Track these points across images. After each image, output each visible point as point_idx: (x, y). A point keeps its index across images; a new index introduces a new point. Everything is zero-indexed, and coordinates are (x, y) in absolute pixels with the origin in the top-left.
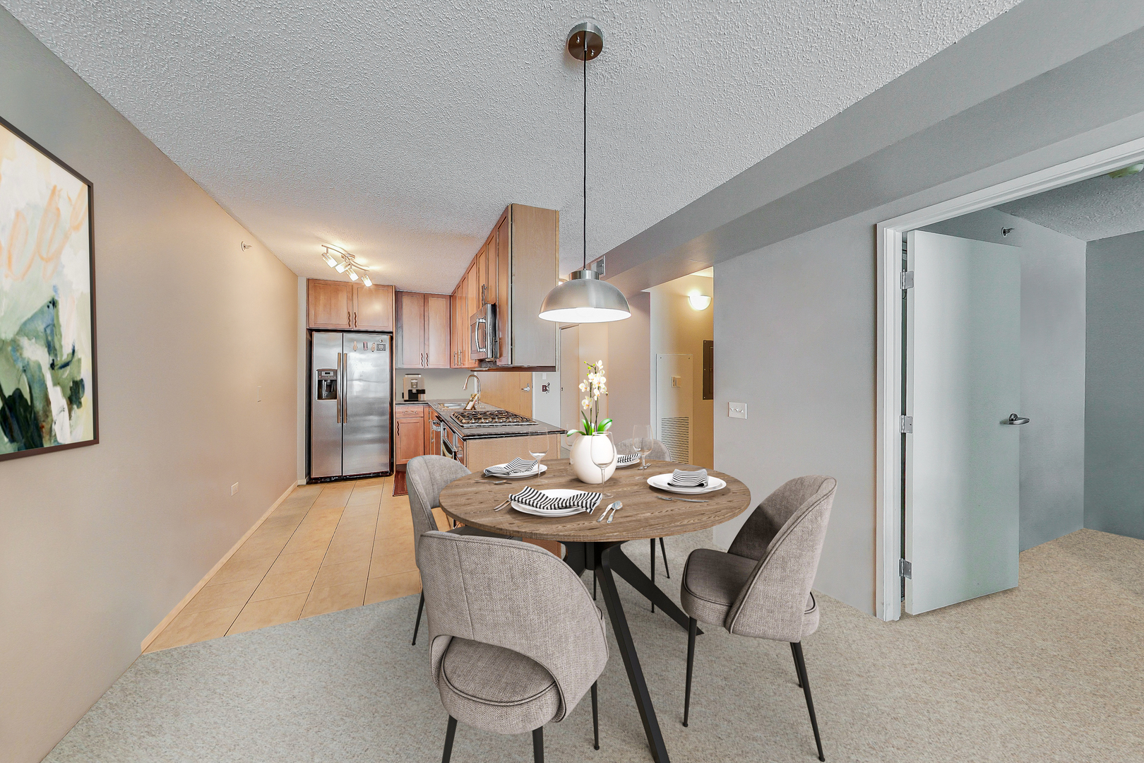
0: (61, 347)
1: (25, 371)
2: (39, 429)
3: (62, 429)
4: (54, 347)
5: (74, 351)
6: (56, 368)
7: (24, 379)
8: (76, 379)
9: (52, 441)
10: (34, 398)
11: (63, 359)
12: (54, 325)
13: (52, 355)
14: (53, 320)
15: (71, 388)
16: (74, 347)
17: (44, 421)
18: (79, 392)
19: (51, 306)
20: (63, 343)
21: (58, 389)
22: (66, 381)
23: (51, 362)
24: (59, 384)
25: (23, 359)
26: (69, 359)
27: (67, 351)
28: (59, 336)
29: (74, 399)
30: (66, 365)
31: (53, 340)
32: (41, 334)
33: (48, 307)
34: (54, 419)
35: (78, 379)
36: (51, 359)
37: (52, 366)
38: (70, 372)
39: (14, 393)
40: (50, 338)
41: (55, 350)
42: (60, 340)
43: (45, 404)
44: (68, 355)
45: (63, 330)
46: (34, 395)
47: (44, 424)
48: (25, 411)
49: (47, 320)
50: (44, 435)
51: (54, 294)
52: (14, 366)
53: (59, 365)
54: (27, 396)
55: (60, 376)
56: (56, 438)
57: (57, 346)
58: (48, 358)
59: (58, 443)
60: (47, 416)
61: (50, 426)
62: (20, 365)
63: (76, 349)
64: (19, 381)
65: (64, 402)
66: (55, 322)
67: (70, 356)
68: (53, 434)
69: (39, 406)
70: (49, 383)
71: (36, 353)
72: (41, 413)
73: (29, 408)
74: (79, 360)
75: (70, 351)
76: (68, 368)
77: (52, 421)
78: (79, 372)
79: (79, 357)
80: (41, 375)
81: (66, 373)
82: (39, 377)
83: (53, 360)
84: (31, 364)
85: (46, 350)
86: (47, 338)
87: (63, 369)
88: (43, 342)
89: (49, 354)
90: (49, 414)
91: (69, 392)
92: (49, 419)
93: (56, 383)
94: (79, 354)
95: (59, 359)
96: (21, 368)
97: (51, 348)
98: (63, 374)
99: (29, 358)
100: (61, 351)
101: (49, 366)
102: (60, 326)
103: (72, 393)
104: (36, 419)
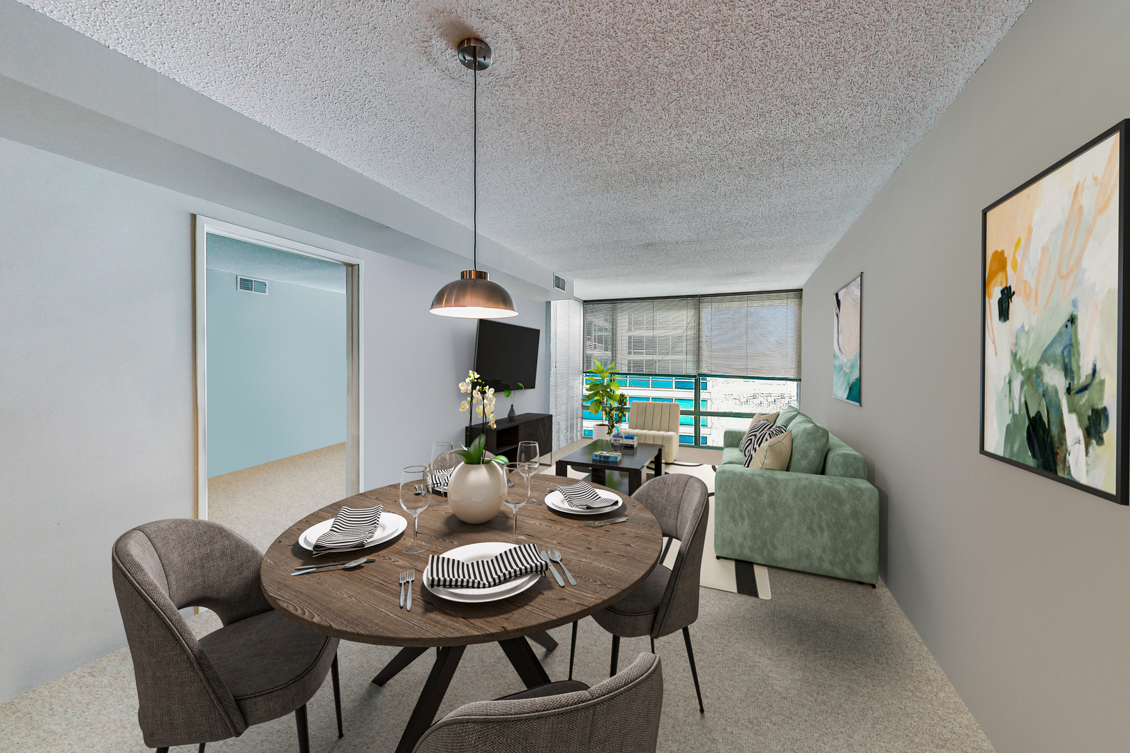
0: (1079, 368)
1: (1044, 395)
2: (1055, 454)
3: (1076, 463)
4: (1071, 369)
5: (1094, 371)
6: (1072, 392)
7: (1044, 403)
8: (1096, 407)
9: (1066, 472)
10: (1051, 422)
11: (1081, 382)
12: (1071, 345)
13: (1069, 378)
14: (1071, 340)
15: (1089, 418)
16: (1095, 366)
17: (1058, 448)
18: (1100, 424)
19: (1069, 324)
20: (1081, 363)
21: (1074, 416)
22: (1084, 409)
23: (1067, 386)
24: (1075, 411)
25: (1043, 384)
26: (1088, 382)
27: (1086, 371)
28: (1077, 356)
29: (1093, 431)
30: (1084, 389)
31: (1070, 361)
32: (1059, 358)
33: (1066, 326)
34: (1069, 449)
35: (1100, 407)
36: (1068, 382)
37: (1069, 390)
38: (1088, 397)
39: (1036, 415)
40: (1067, 360)
41: (1072, 372)
42: (1078, 361)
43: (1061, 430)
44: (1087, 377)
45: (1082, 348)
46: (1051, 419)
47: (1059, 451)
48: (1043, 434)
49: (1065, 341)
50: (1059, 462)
51: (1073, 309)
52: (1037, 391)
53: (1076, 389)
54: (1045, 419)
55: (1076, 401)
56: (1070, 471)
57: (1074, 368)
58: (1064, 383)
59: (1072, 477)
60: (1062, 444)
61: (1064, 455)
62: (1041, 390)
63: (1098, 368)
64: (1040, 405)
65: (1080, 433)
66: (1073, 341)
67: (1090, 378)
68: (1067, 465)
69: (1055, 431)
70: (1065, 409)
71: (1054, 379)
72: (1056, 439)
73: (1047, 431)
74: (1102, 382)
75: (1090, 371)
76: (1087, 393)
77: (1067, 450)
78: (1101, 398)
79: (1102, 378)
80: (1057, 400)
81: (1084, 398)
82: (1056, 401)
83: (1070, 384)
84: (1050, 388)
85: (1063, 373)
86: (1064, 361)
87: (1080, 394)
88: (1060, 366)
89: (1066, 377)
90: (1064, 443)
91: (1086, 422)
92: (1064, 447)
93: (1071, 410)
94: (1102, 375)
95: (1076, 382)
96: (1042, 393)
97: (1068, 371)
98: (1080, 400)
99: (1048, 383)
100: (1079, 373)
101: (1065, 390)
102: (1079, 344)
103: (1090, 423)
104: (1052, 443)
